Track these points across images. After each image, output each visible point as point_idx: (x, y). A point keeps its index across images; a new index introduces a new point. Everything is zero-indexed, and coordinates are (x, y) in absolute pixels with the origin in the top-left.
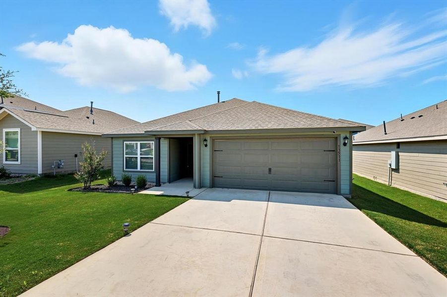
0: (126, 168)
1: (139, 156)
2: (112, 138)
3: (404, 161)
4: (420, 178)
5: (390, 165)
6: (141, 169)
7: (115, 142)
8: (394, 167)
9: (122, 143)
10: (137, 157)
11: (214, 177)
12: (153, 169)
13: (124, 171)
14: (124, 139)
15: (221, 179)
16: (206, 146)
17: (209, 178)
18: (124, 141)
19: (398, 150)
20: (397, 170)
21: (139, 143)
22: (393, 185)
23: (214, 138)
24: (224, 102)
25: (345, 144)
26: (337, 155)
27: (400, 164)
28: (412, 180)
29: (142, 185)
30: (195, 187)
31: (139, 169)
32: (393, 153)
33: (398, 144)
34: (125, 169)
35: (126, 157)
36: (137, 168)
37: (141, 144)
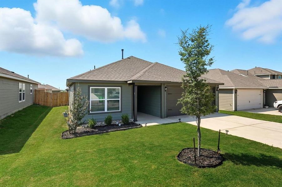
1: (106, 100)
2: (75, 83)
12: (119, 110)
14: (91, 85)
15: (171, 111)
21: (106, 88)
25: (217, 90)
30: (162, 118)
31: (106, 111)
34: (90, 112)
35: (91, 101)
36: (104, 110)
37: (108, 89)
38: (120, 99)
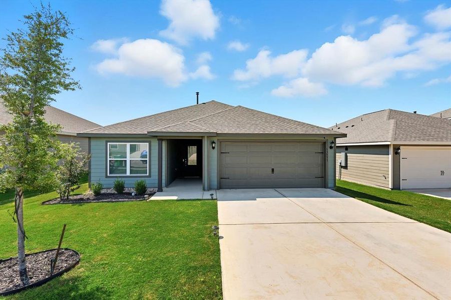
0: (110, 173)
1: (128, 159)
2: (90, 138)
3: (351, 160)
4: (365, 172)
5: (341, 163)
6: (131, 173)
7: (93, 142)
8: (343, 164)
9: (105, 144)
10: (126, 160)
11: (221, 178)
12: (147, 173)
13: (107, 177)
14: (109, 140)
15: (227, 180)
16: (213, 148)
17: (216, 180)
18: (107, 142)
19: (347, 152)
20: (346, 167)
21: (128, 145)
22: (342, 179)
23: (221, 141)
24: (205, 103)
25: (331, 147)
26: (325, 156)
27: (348, 162)
28: (358, 174)
29: (142, 192)
30: (204, 190)
31: (128, 173)
32: (343, 154)
33: (347, 148)
34: (108, 175)
35: (110, 161)
36: (125, 173)
37: (131, 145)
38: (148, 159)
